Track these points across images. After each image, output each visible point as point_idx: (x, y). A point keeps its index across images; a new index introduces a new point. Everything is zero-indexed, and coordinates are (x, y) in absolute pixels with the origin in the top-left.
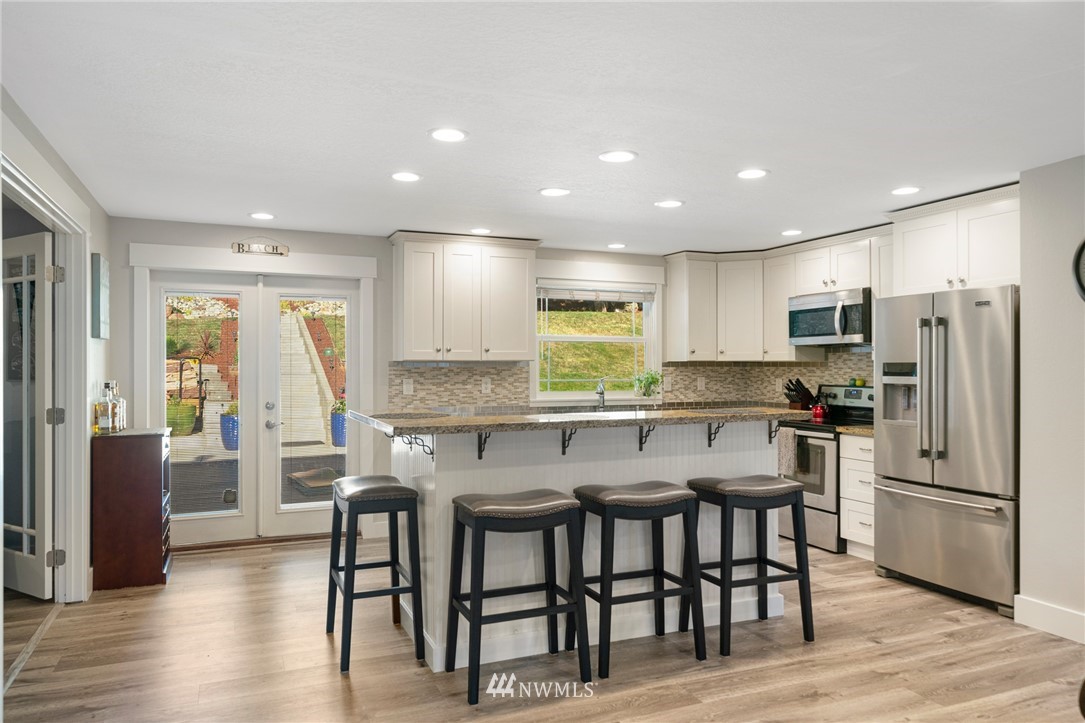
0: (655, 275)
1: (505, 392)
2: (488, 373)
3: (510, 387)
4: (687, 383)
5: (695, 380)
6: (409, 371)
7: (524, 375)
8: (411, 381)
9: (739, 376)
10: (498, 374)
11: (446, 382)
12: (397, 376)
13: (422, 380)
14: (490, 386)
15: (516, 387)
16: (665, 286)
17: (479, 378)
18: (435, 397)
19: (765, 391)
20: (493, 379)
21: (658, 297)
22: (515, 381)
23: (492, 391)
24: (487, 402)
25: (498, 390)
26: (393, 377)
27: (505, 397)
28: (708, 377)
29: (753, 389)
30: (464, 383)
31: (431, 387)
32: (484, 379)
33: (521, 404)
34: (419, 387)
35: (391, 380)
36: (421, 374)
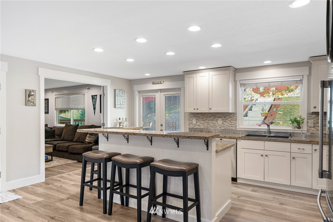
0: (303, 71)
1: (227, 124)
2: (221, 117)
3: (229, 122)
6: (195, 116)
7: (235, 118)
8: (195, 119)
10: (224, 117)
11: (206, 120)
12: (191, 117)
13: (198, 119)
14: (221, 122)
15: (231, 122)
16: (309, 75)
17: (217, 119)
18: (202, 125)
20: (222, 119)
21: (305, 81)
22: (231, 120)
23: (222, 123)
24: (220, 127)
25: (225, 123)
26: (190, 118)
27: (227, 126)
30: (212, 120)
31: (201, 121)
32: (219, 119)
33: (233, 129)
34: (197, 121)
35: (189, 119)
36: (198, 117)
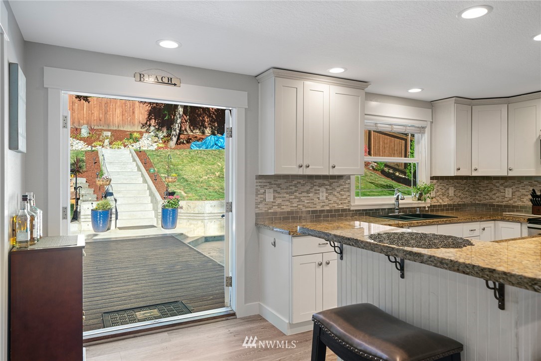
0: (426, 114)
1: (335, 199)
2: (324, 185)
3: (338, 195)
4: (443, 191)
5: (448, 189)
6: (270, 183)
7: (347, 186)
8: (272, 190)
9: (472, 186)
10: (330, 185)
11: (296, 191)
12: (262, 187)
13: (279, 190)
14: (325, 194)
15: (342, 195)
16: (432, 122)
17: (318, 188)
18: (288, 203)
19: (494, 197)
20: (327, 189)
21: (427, 130)
22: (342, 190)
23: (327, 198)
24: (323, 206)
25: (330, 197)
26: (259, 188)
27: (335, 202)
28: (455, 187)
29: (481, 195)
30: (308, 192)
31: (285, 195)
32: (321, 189)
33: (345, 208)
34: (277, 195)
35: (257, 190)
36: (279, 185)
